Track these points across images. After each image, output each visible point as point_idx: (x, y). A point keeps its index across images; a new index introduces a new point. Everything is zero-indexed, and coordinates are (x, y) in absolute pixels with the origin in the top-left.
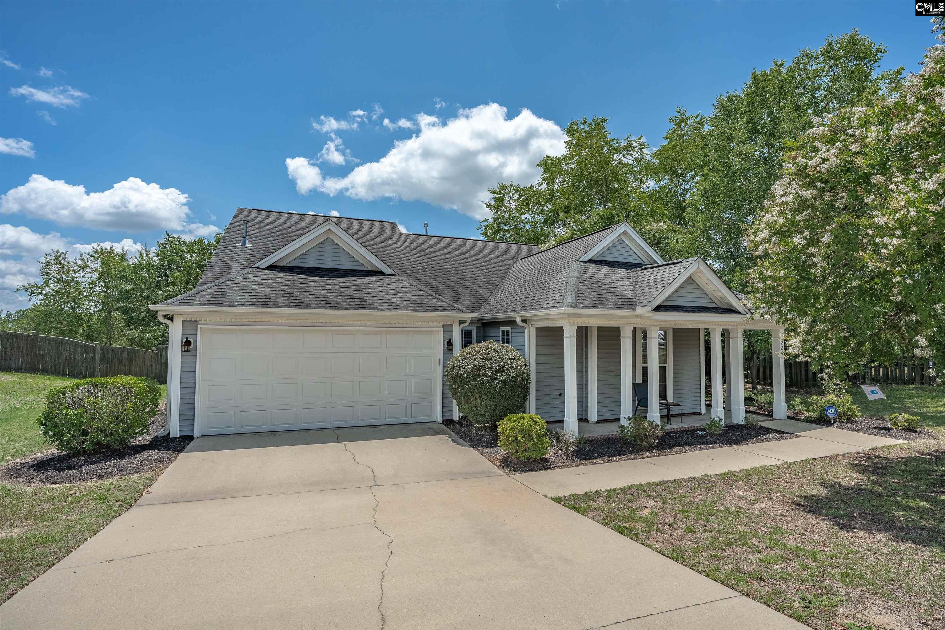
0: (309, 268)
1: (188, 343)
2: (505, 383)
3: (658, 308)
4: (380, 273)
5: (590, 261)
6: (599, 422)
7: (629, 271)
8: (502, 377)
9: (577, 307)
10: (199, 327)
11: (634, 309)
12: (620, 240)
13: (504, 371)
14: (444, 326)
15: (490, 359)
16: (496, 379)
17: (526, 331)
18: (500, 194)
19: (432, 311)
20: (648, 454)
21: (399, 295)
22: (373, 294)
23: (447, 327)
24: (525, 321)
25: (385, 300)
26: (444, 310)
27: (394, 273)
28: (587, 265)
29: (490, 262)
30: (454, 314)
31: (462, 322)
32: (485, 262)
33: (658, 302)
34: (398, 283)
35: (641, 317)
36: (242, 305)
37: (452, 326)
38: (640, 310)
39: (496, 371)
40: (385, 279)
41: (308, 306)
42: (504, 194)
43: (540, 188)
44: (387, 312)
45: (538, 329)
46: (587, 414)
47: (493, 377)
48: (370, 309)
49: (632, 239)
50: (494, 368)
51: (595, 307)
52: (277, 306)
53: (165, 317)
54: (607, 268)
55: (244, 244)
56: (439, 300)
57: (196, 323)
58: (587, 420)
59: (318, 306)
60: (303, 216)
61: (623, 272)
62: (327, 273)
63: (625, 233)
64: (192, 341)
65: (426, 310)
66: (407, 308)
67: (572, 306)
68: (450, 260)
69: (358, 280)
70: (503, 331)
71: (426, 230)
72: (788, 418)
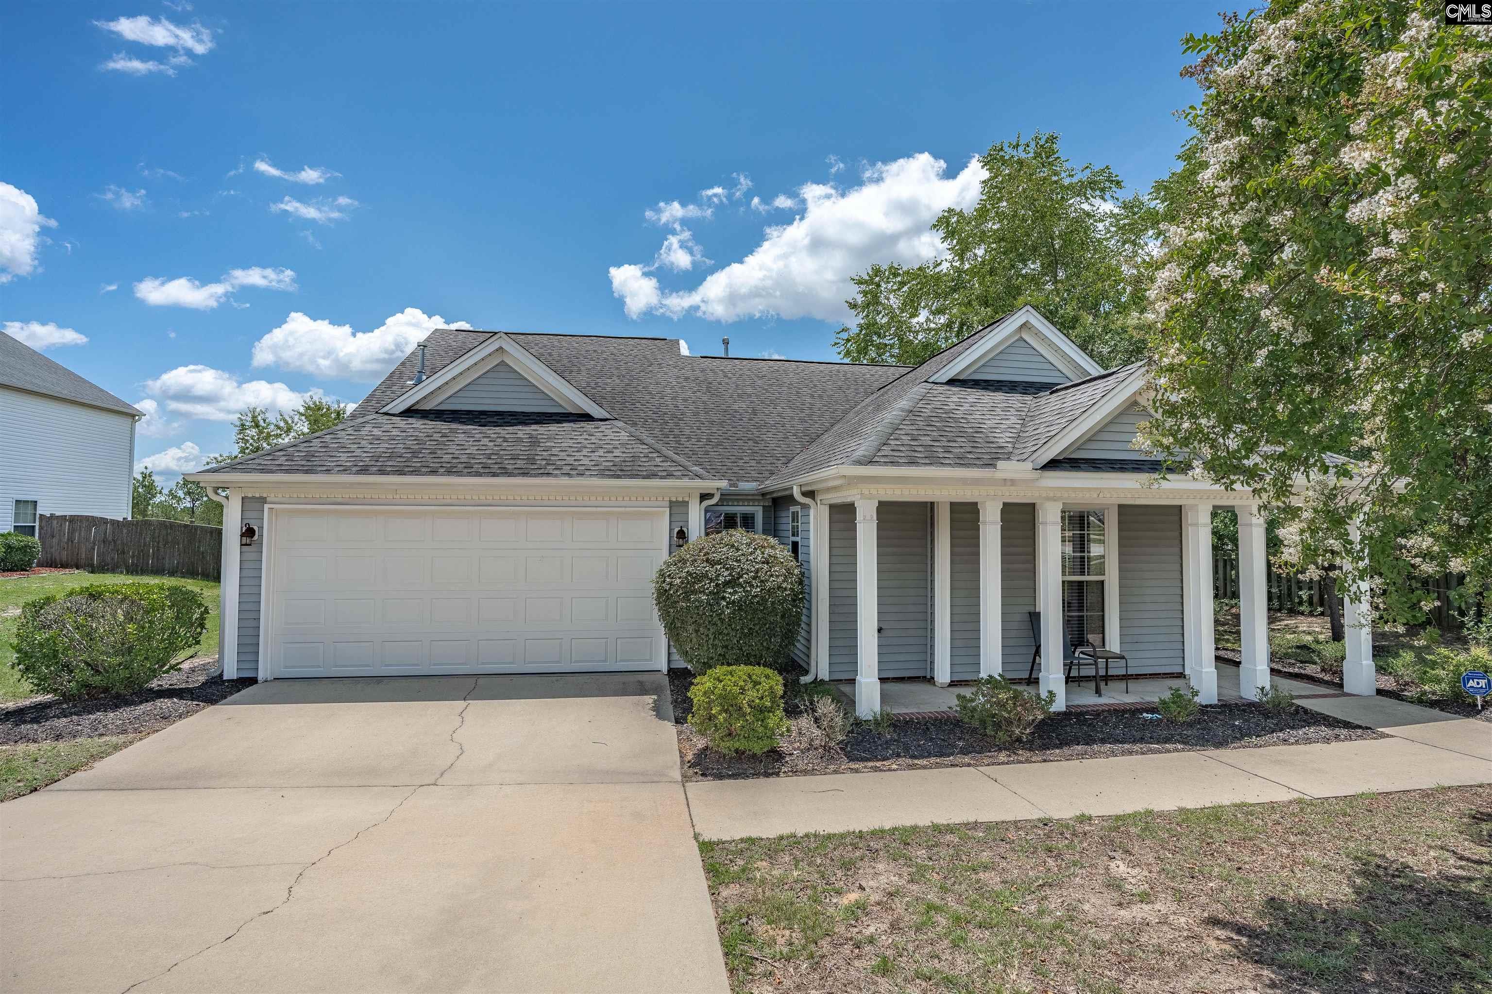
0: (469, 412)
1: (249, 531)
2: (739, 606)
3: (1053, 464)
4: (587, 417)
5: (952, 382)
6: (953, 684)
7: (1030, 397)
8: (732, 595)
9: (871, 462)
10: (266, 506)
11: (995, 466)
12: (1018, 342)
13: (740, 585)
14: (672, 505)
15: (719, 562)
16: (724, 598)
17: (812, 512)
19: (644, 477)
20: (1002, 756)
21: (601, 452)
22: (555, 451)
23: (678, 507)
24: (811, 494)
25: (570, 460)
26: (670, 475)
27: (608, 416)
28: (946, 387)
29: (820, 397)
30: (685, 482)
31: (704, 497)
32: (812, 396)
33: (1052, 451)
34: (608, 432)
35: (1013, 482)
36: (329, 471)
37: (685, 504)
38: (1006, 469)
39: (727, 584)
40: (589, 426)
41: (434, 472)
42: (878, 285)
43: (937, 269)
44: (565, 481)
45: (832, 507)
46: (932, 669)
47: (717, 595)
48: (536, 475)
49: (1044, 339)
50: (722, 579)
51: (912, 463)
52: (382, 472)
53: (217, 492)
54: (983, 392)
56: (666, 458)
57: (263, 500)
58: (933, 678)
59: (449, 472)
60: (530, 337)
61: (1015, 399)
62: (495, 419)
63: (1025, 326)
64: (256, 528)
65: (641, 476)
66: (603, 474)
68: (750, 396)
70: (793, 513)
71: (727, 350)
72: (1379, 692)
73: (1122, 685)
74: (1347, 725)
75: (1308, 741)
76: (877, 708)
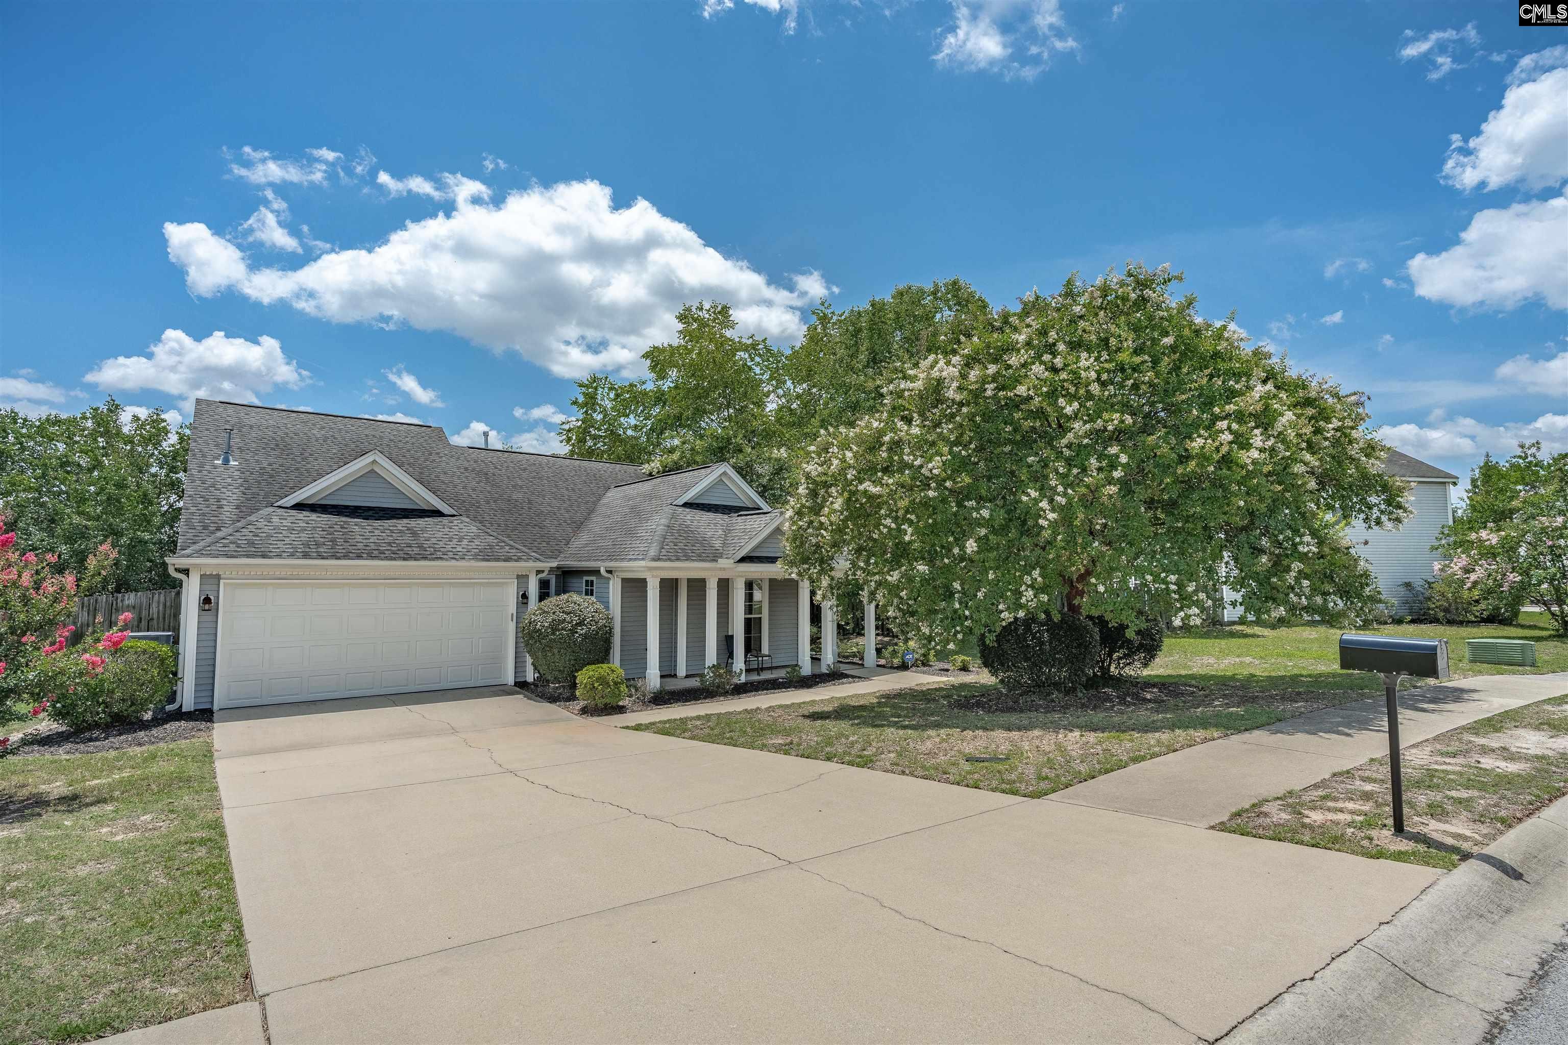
0: (347, 507)
1: (207, 600)
2: (585, 637)
3: (743, 560)
4: (437, 513)
5: (686, 505)
6: (687, 676)
7: (726, 517)
8: (582, 631)
9: (659, 559)
10: (222, 582)
11: (717, 561)
12: (720, 482)
13: (584, 625)
14: (518, 577)
15: (570, 613)
16: (577, 632)
17: (611, 582)
18: (592, 387)
19: (505, 560)
20: (722, 698)
21: (465, 542)
22: (434, 540)
23: (522, 579)
24: (610, 572)
25: (449, 548)
26: (519, 559)
27: (455, 513)
28: (681, 509)
29: (573, 490)
30: (531, 564)
31: (539, 572)
32: (567, 489)
33: (743, 553)
34: (461, 526)
35: (724, 569)
36: (279, 556)
37: (527, 576)
38: (723, 563)
39: (577, 624)
40: (445, 520)
41: (359, 557)
42: (596, 388)
43: (643, 387)
44: (453, 563)
45: (622, 579)
46: (675, 670)
47: (573, 631)
48: (433, 559)
49: (733, 481)
50: (574, 622)
51: (678, 559)
52: (320, 557)
53: (178, 570)
54: (702, 512)
55: (226, 461)
56: (512, 547)
57: (218, 577)
58: (675, 675)
59: (371, 557)
61: (719, 518)
62: (371, 513)
63: (725, 473)
64: (212, 598)
65: (498, 560)
66: (476, 557)
67: (654, 560)
68: (521, 487)
69: (414, 523)
70: (587, 581)
71: (486, 441)
72: (878, 666)
73: (769, 672)
74: (859, 677)
75: (843, 683)
76: (658, 686)
